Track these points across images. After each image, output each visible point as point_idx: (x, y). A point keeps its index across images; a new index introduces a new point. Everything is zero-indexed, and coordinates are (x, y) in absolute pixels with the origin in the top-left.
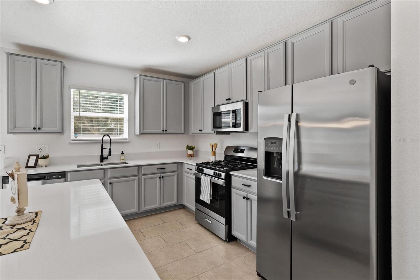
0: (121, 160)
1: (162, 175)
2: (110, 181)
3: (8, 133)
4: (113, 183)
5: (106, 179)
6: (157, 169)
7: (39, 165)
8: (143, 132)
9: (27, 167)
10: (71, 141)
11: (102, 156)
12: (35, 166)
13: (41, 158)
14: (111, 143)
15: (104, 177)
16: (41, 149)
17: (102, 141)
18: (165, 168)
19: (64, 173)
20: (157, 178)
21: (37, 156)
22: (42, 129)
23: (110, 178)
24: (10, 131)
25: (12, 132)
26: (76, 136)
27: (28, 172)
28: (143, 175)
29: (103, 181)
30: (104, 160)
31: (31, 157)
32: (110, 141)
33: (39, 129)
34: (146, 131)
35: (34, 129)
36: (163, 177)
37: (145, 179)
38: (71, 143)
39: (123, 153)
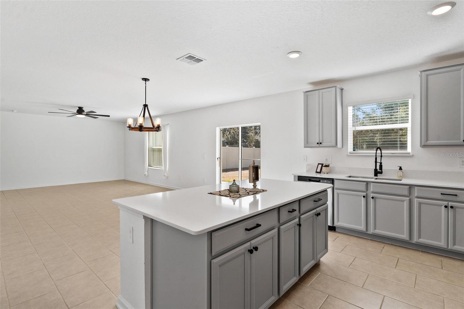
0: (399, 177)
1: (450, 204)
2: (372, 195)
3: (305, 147)
4: (376, 198)
5: (369, 192)
6: (441, 194)
7: (323, 172)
8: (426, 144)
9: (317, 172)
10: (349, 154)
11: (376, 170)
12: (320, 172)
13: (324, 166)
14: (381, 156)
15: (367, 190)
16: (327, 160)
17: (376, 155)
18: (456, 195)
19: (332, 179)
20: (441, 206)
21: (322, 164)
22: (323, 144)
23: (373, 192)
24: (305, 146)
25: (306, 146)
26: (354, 149)
27: (317, 175)
28: (417, 197)
29: (365, 193)
30: (378, 174)
31: (319, 165)
32: (381, 155)
33: (321, 143)
34: (430, 142)
35: (318, 143)
36: (452, 207)
37: (420, 204)
38: (348, 156)
39: (401, 169)
